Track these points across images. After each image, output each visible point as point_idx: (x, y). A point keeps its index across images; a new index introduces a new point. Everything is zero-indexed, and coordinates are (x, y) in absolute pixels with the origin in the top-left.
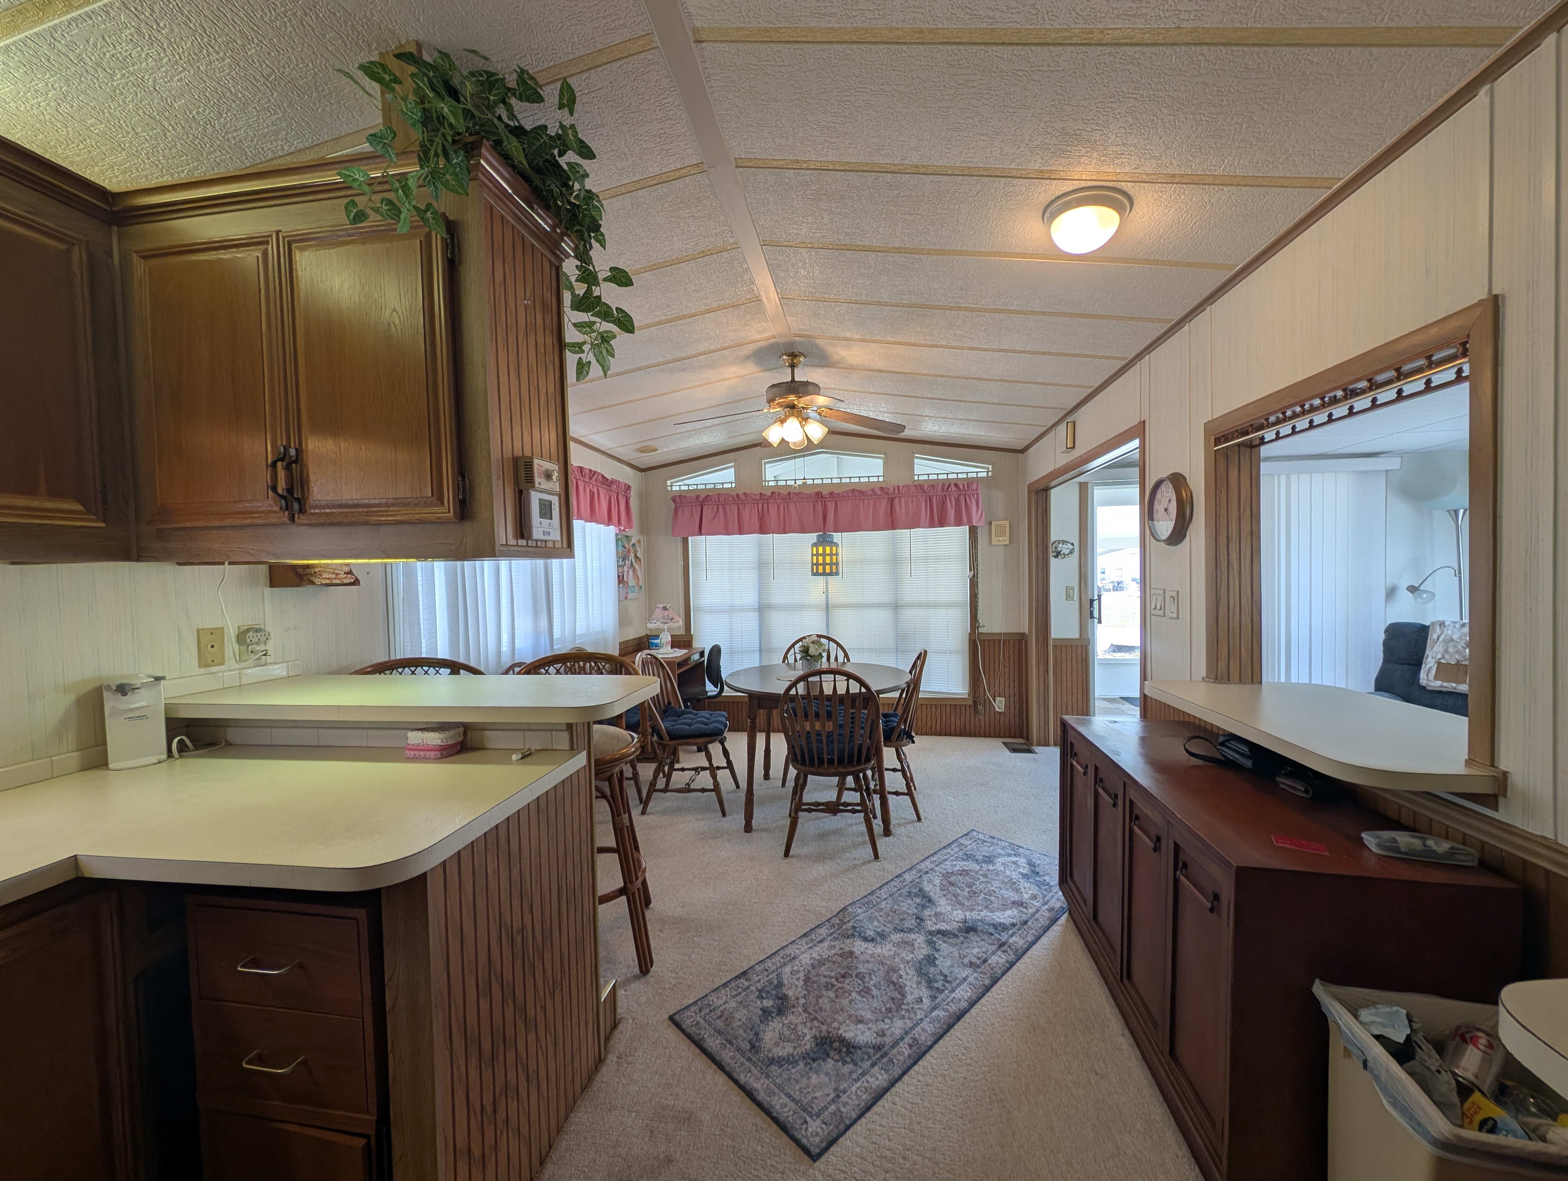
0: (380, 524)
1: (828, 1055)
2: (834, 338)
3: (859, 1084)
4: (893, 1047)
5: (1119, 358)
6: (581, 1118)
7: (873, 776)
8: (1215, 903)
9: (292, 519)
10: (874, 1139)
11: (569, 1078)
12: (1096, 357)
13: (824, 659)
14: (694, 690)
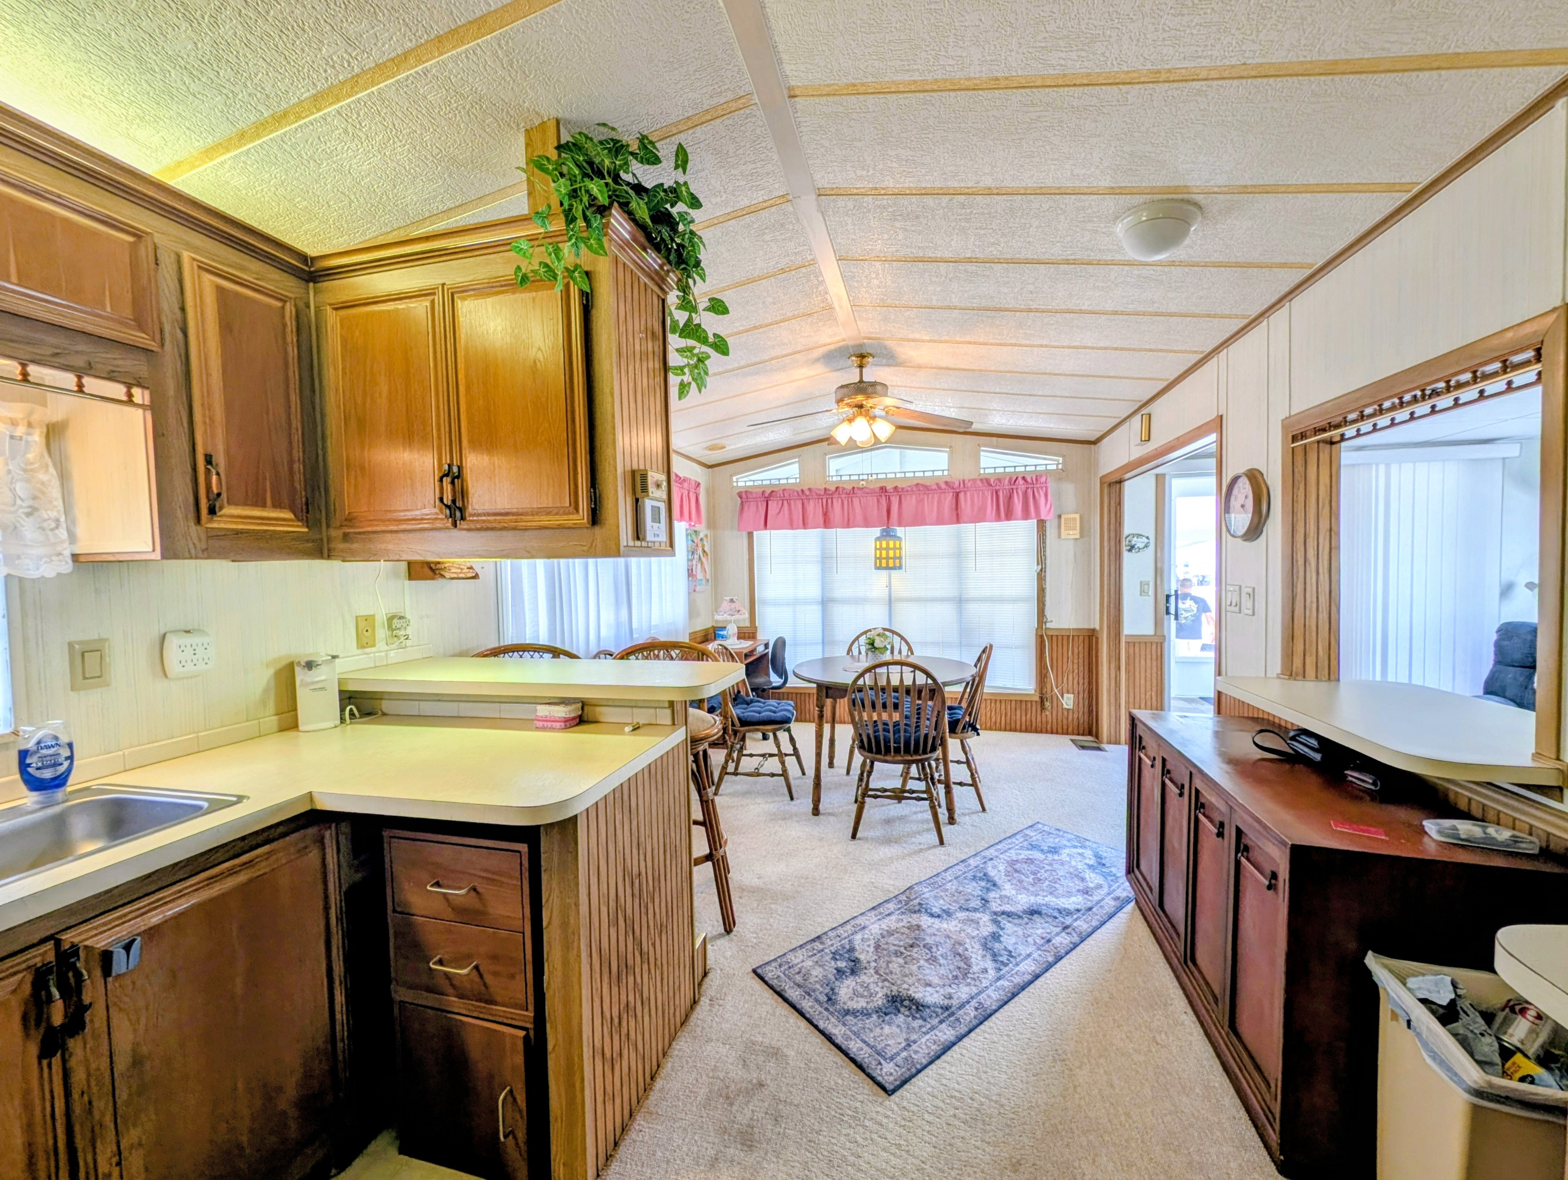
0: (526, 529)
1: (899, 1011)
2: (902, 339)
3: (928, 1037)
4: (960, 1008)
5: (1196, 352)
6: (682, 1046)
7: (937, 767)
8: (1273, 882)
9: (455, 525)
10: (944, 1081)
11: (672, 1011)
12: (1171, 351)
13: (888, 652)
14: (760, 680)
